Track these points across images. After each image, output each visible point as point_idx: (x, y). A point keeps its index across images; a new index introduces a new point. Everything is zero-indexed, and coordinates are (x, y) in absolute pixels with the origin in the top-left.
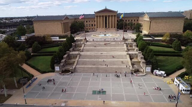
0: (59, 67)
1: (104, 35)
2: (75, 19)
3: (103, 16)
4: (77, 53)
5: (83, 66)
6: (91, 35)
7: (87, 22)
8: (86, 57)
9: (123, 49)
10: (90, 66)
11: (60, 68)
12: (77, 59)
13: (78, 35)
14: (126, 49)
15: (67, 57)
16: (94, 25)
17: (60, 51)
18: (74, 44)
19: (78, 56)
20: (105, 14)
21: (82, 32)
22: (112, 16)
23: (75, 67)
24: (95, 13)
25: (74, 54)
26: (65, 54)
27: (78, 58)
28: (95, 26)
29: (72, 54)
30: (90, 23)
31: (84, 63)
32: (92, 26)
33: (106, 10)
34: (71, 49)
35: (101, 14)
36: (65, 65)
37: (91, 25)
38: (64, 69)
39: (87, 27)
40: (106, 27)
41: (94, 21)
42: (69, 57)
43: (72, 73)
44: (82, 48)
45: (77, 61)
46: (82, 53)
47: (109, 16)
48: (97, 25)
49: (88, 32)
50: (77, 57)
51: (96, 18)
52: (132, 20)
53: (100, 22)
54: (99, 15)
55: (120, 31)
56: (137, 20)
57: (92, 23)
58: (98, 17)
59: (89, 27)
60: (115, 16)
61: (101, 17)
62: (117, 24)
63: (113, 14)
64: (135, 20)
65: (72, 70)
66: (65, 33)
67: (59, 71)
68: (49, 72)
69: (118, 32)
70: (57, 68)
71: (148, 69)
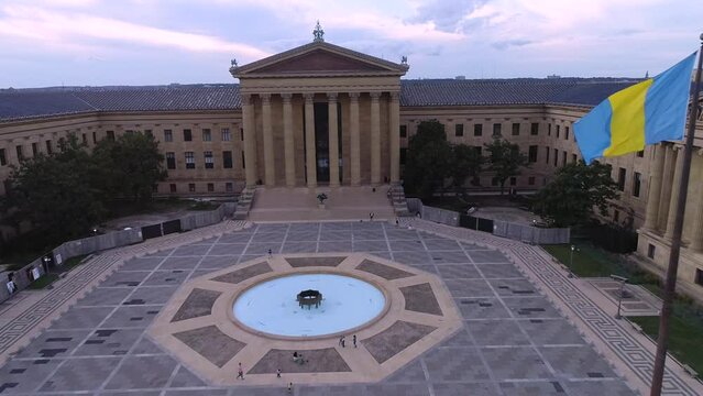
2: (99, 114)
3: (297, 98)
7: (188, 135)
16: (237, 160)
20: (310, 85)
22: (365, 97)
24: (235, 71)
30: (208, 145)
32: (228, 163)
33: (319, 56)
35: (286, 86)
37: (218, 161)
39: (194, 173)
40: (323, 176)
41: (235, 132)
47: (343, 98)
48: (259, 165)
51: (247, 109)
52: (497, 127)
53: (278, 140)
54: (266, 87)
55: (427, 217)
56: (535, 129)
57: (225, 146)
58: (266, 108)
59: (206, 173)
60: (386, 97)
61: (288, 107)
62: (402, 151)
63: (374, 85)
64: (516, 127)
69: (410, 224)
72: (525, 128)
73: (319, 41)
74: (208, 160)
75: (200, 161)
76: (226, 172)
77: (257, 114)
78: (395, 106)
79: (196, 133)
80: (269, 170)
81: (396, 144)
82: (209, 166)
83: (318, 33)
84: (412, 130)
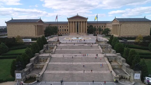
0: (20, 74)
1: (77, 38)
3: (75, 22)
4: (47, 55)
5: (53, 72)
6: (64, 38)
7: (60, 27)
8: (58, 60)
9: (98, 50)
10: (63, 72)
11: (22, 76)
12: (47, 63)
13: (51, 37)
14: (102, 51)
15: (34, 60)
16: (66, 30)
17: (27, 52)
18: (46, 46)
19: (49, 58)
21: (55, 36)
22: (83, 22)
23: (43, 73)
24: (68, 19)
25: (44, 56)
26: (33, 56)
27: (48, 61)
28: (68, 31)
29: (41, 56)
30: (63, 28)
31: (55, 68)
32: (65, 30)
33: (77, 17)
34: (42, 51)
35: (74, 21)
36: (31, 70)
37: (64, 30)
38: (28, 76)
39: (61, 32)
40: (78, 31)
41: (66, 27)
42: (38, 60)
43: (38, 81)
44: (54, 50)
45: (47, 65)
46: (53, 56)
47: (80, 22)
48: (70, 30)
49: (61, 35)
50: (47, 59)
51: (68, 23)
52: (100, 26)
53: (72, 27)
54: (71, 21)
55: (90, 35)
57: (65, 28)
58: (71, 23)
59: (62, 32)
60: (85, 22)
61: (73, 23)
62: (87, 29)
63: (84, 21)
64: (102, 26)
65: (38, 77)
66: (38, 35)
67: (21, 80)
68: (6, 81)
70: (18, 76)
71: (138, 76)
72: (104, 26)
73: (78, 15)
74: (63, 30)
75: (62, 30)
76: (65, 32)
77: (70, 24)
78: (87, 23)
79: (62, 27)
80: (71, 31)
82: (63, 31)
83: (77, 14)
84: (89, 26)
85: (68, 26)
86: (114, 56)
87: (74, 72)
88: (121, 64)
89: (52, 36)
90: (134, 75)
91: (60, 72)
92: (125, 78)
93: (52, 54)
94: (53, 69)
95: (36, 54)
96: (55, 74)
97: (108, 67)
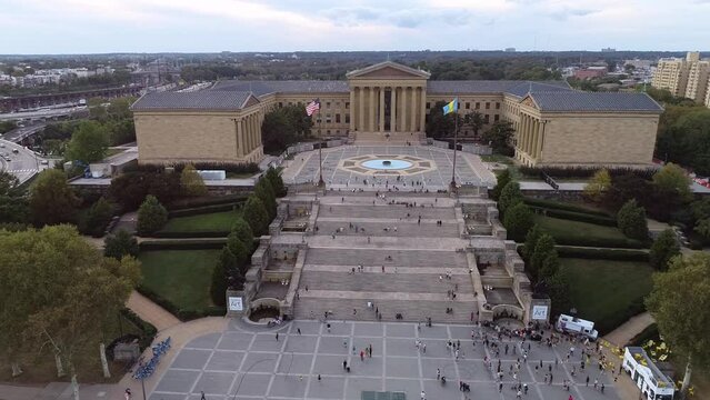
0: (240, 298)
1: (384, 163)
2: (277, 94)
3: (377, 89)
4: (293, 239)
5: (320, 294)
6: (337, 159)
8: (328, 255)
9: (453, 226)
10: (345, 295)
11: (244, 304)
12: (299, 265)
13: (291, 157)
14: (462, 229)
15: (263, 258)
16: (343, 119)
17: (241, 235)
19: (302, 253)
20: (383, 83)
21: (302, 147)
22: (409, 89)
25: (287, 245)
27: (300, 259)
28: (348, 120)
29: (278, 245)
30: (328, 111)
31: (325, 281)
32: (338, 120)
33: (388, 69)
34: (275, 225)
35: (372, 83)
36: (258, 287)
37: (333, 119)
38: (255, 304)
39: (321, 125)
40: (387, 127)
41: (343, 104)
43: (285, 318)
44: (311, 221)
45: (299, 272)
46: (316, 242)
47: (399, 89)
48: (357, 120)
49: (325, 146)
50: (296, 254)
51: (352, 93)
52: (478, 104)
53: (367, 110)
54: (362, 84)
55: (436, 145)
56: (498, 105)
57: (338, 111)
58: (362, 93)
59: (327, 125)
60: (419, 89)
61: (372, 93)
62: (427, 117)
63: (414, 84)
64: (488, 104)
65: (286, 308)
66: (245, 154)
67: (242, 313)
68: (205, 315)
69: (430, 148)
70: (235, 303)
71: (541, 312)
72: (493, 105)
73: (389, 63)
74: (328, 118)
75: (324, 119)
76: (336, 125)
77: (357, 96)
78: (424, 93)
79: (324, 105)
80: (362, 123)
81: (424, 112)
82: (329, 121)
84: (432, 105)
85: (348, 104)
86: (496, 250)
87: (379, 296)
88: (511, 276)
89: (291, 149)
90: (532, 308)
91: (338, 296)
92: (511, 316)
93: (307, 235)
94: (319, 286)
95: (263, 237)
96: (326, 300)
97: (472, 283)
